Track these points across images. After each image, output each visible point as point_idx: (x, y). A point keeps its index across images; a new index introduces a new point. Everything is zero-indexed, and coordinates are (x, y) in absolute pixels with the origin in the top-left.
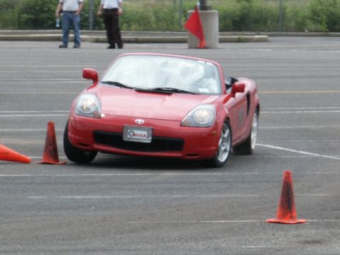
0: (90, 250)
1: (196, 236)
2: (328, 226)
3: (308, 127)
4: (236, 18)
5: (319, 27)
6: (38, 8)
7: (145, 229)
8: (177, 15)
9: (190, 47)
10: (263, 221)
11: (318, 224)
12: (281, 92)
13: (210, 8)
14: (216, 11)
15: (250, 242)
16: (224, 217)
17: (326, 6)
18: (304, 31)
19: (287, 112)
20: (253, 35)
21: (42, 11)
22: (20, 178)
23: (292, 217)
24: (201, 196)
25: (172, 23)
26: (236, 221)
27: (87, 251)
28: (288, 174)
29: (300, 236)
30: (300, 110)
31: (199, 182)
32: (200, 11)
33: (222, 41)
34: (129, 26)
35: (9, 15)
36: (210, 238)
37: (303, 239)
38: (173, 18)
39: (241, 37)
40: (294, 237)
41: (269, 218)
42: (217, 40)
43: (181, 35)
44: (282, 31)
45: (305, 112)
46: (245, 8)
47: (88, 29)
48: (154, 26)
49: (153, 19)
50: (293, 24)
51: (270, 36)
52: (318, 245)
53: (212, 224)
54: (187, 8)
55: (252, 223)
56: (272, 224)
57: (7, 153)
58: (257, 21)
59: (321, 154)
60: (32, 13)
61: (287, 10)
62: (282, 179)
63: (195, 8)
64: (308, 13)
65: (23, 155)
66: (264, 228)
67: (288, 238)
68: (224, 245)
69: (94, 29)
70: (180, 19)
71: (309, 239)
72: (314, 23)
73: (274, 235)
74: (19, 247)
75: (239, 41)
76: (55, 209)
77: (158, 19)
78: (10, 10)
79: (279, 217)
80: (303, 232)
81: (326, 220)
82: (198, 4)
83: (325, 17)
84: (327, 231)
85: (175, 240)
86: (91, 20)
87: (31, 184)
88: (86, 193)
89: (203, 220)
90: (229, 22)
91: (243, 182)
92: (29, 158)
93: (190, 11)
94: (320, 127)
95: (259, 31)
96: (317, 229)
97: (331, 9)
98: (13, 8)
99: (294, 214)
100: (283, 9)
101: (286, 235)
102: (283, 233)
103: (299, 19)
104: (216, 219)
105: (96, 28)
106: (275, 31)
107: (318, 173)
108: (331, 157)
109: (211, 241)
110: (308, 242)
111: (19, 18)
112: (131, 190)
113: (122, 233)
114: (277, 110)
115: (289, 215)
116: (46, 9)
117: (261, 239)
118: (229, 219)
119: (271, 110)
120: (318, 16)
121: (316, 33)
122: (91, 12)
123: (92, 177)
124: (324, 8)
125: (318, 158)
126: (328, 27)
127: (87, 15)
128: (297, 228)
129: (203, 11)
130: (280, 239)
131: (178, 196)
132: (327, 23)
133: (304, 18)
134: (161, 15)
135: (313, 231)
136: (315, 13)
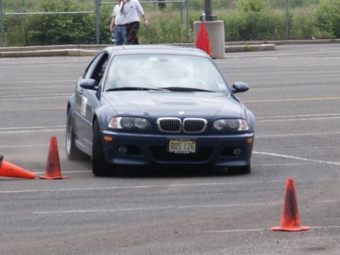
1: (200, 245)
2: (332, 232)
3: (313, 134)
4: (243, 28)
5: (326, 33)
6: (45, 24)
7: (150, 241)
8: (184, 26)
10: (268, 229)
11: (322, 230)
12: (287, 100)
13: (216, 18)
14: (222, 21)
15: (254, 250)
16: (228, 226)
17: (332, 12)
18: (311, 39)
19: (293, 120)
20: (260, 44)
21: (49, 27)
22: (25, 194)
23: (296, 225)
24: (205, 206)
25: (179, 35)
26: (241, 230)
28: (291, 182)
29: (304, 243)
30: (305, 117)
31: (204, 193)
32: (205, 22)
33: (228, 51)
35: (16, 31)
36: (214, 248)
37: (306, 246)
38: (179, 29)
39: (248, 46)
40: (298, 244)
41: (273, 226)
42: (224, 51)
44: (289, 39)
45: (310, 119)
46: (251, 17)
47: (96, 43)
48: (161, 38)
49: (160, 31)
50: (299, 32)
51: (276, 44)
52: (323, 251)
53: (216, 233)
54: (194, 19)
55: (257, 232)
56: (276, 232)
57: (12, 170)
58: (264, 30)
59: (326, 160)
60: (39, 29)
61: (294, 18)
62: (285, 186)
63: (201, 19)
64: (314, 20)
65: (28, 172)
66: (268, 236)
67: (292, 246)
69: (101, 43)
70: (187, 30)
71: (312, 246)
72: (321, 30)
73: (278, 243)
75: (246, 50)
76: (60, 224)
77: (165, 31)
78: (16, 26)
79: (283, 225)
80: (307, 239)
81: (330, 227)
82: (204, 14)
83: (331, 23)
84: (331, 238)
85: (179, 251)
86: (98, 34)
87: (35, 199)
88: (91, 207)
89: (207, 230)
90: (235, 32)
91: (247, 191)
92: (33, 173)
93: (195, 22)
94: (326, 133)
95: (266, 39)
96: (321, 235)
97: (337, 15)
98: (19, 24)
99: (298, 221)
100: (289, 17)
101: (290, 243)
102: (287, 241)
103: (306, 26)
104: (221, 229)
105: (102, 41)
106: (282, 39)
107: (322, 179)
108: (335, 163)
109: (214, 251)
110: (312, 249)
111: (26, 34)
112: (136, 202)
113: (126, 246)
114: (282, 118)
115: (293, 222)
116: (54, 24)
117: (266, 248)
118: (234, 228)
119: (276, 119)
120: (325, 23)
121: (323, 40)
122: (97, 26)
123: (97, 191)
124: (330, 15)
125: (322, 165)
126: (334, 34)
127: (93, 29)
128: (301, 234)
129: (209, 22)
130: (285, 247)
131: (182, 207)
132: (333, 30)
133: (311, 25)
134: (168, 27)
135: (318, 238)
136: (321, 20)
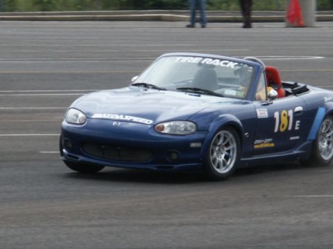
0: (184, 225)
1: (287, 209)
7: (238, 203)
9: (288, 27)
16: (316, 192)
25: (271, 3)
27: (181, 225)
33: (319, 20)
34: (229, 6)
36: (302, 213)
42: (314, 19)
43: (278, 14)
53: (304, 198)
68: (315, 219)
74: (115, 221)
85: (267, 214)
89: (296, 194)
109: (302, 215)
113: (216, 208)
118: (322, 194)
